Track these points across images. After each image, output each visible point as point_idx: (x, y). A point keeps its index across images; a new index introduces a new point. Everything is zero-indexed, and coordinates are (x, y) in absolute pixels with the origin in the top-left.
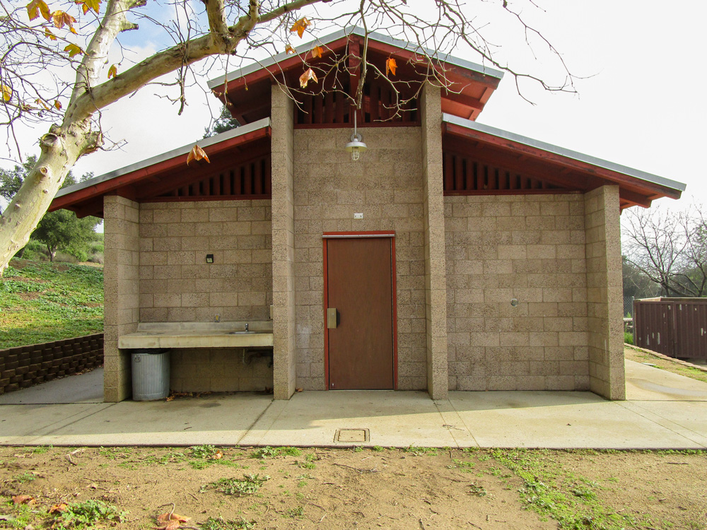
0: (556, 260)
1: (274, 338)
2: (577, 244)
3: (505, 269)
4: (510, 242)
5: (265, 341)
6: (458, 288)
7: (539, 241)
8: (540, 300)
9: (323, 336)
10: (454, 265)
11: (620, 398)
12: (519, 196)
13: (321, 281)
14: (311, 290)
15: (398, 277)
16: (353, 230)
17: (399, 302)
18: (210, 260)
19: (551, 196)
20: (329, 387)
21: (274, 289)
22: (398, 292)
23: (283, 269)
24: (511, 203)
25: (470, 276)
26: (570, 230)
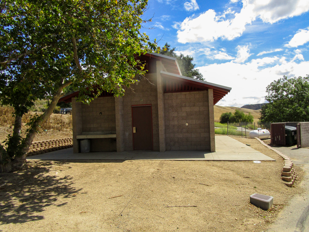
0: (199, 111)
1: (117, 135)
2: (206, 106)
3: (184, 114)
4: (185, 106)
5: (114, 136)
6: (170, 120)
7: (194, 106)
8: (195, 123)
9: (132, 135)
10: (169, 113)
11: (214, 151)
12: (188, 92)
13: (131, 119)
14: (128, 122)
15: (153, 118)
16: (140, 104)
17: (153, 125)
18: (101, 114)
19: (198, 92)
20: (134, 150)
21: (116, 122)
22: (153, 122)
23: (118, 116)
24: (185, 95)
25: (174, 117)
26: (204, 102)
